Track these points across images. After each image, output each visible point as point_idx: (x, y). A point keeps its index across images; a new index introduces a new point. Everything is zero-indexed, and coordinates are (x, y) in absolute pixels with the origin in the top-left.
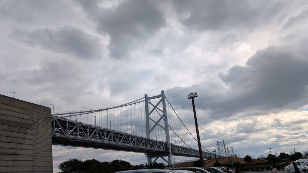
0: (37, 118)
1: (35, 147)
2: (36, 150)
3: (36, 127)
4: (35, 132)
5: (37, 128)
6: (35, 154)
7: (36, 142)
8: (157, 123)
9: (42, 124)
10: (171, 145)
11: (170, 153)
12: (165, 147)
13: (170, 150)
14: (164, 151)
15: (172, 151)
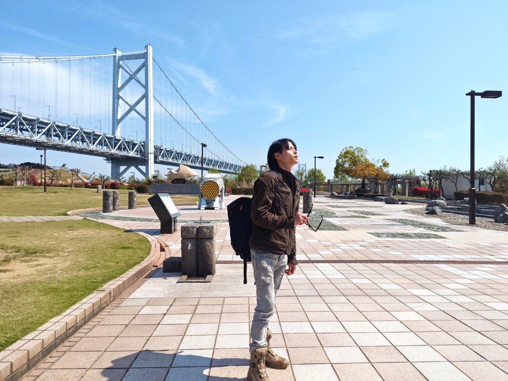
8: (132, 108)
10: (156, 148)
11: (149, 161)
12: (141, 150)
13: (151, 158)
14: (138, 156)
15: (156, 157)
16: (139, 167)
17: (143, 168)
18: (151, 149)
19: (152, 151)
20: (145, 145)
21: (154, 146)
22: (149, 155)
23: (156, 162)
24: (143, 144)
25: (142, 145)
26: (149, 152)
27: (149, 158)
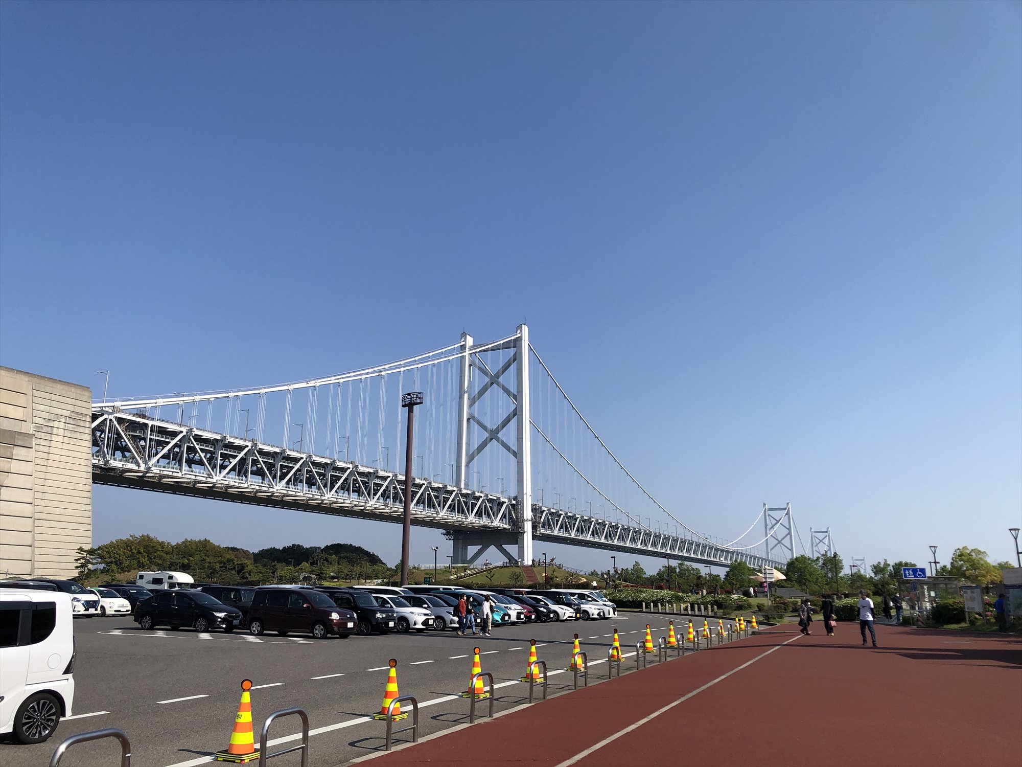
0: (46, 416)
1: (38, 495)
2: (43, 503)
3: (42, 442)
4: (41, 455)
5: (47, 443)
6: (37, 516)
7: (41, 482)
8: (493, 435)
9: (61, 432)
10: (536, 510)
11: (525, 535)
12: (510, 514)
13: (528, 527)
14: (506, 526)
15: (534, 528)
16: (504, 546)
17: (512, 549)
18: (528, 514)
19: (530, 518)
20: (516, 506)
21: (532, 505)
22: (525, 522)
23: (534, 537)
24: (514, 502)
25: (513, 506)
26: (525, 518)
27: (525, 530)
